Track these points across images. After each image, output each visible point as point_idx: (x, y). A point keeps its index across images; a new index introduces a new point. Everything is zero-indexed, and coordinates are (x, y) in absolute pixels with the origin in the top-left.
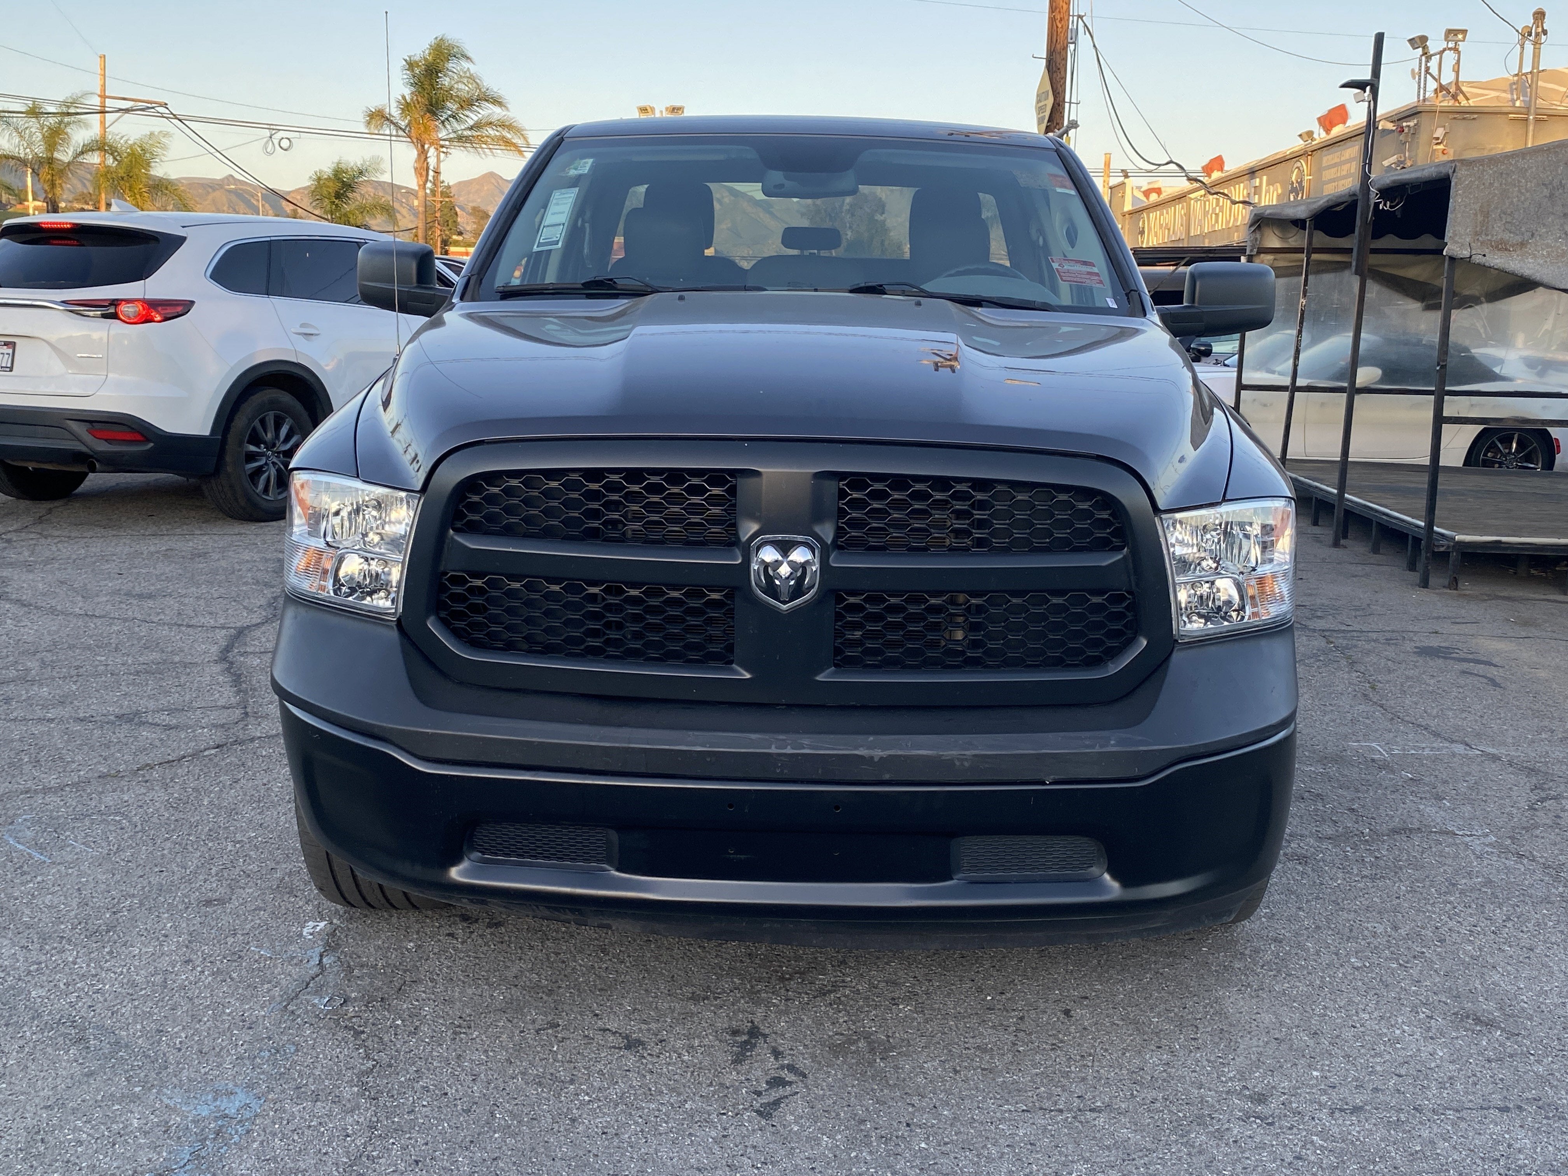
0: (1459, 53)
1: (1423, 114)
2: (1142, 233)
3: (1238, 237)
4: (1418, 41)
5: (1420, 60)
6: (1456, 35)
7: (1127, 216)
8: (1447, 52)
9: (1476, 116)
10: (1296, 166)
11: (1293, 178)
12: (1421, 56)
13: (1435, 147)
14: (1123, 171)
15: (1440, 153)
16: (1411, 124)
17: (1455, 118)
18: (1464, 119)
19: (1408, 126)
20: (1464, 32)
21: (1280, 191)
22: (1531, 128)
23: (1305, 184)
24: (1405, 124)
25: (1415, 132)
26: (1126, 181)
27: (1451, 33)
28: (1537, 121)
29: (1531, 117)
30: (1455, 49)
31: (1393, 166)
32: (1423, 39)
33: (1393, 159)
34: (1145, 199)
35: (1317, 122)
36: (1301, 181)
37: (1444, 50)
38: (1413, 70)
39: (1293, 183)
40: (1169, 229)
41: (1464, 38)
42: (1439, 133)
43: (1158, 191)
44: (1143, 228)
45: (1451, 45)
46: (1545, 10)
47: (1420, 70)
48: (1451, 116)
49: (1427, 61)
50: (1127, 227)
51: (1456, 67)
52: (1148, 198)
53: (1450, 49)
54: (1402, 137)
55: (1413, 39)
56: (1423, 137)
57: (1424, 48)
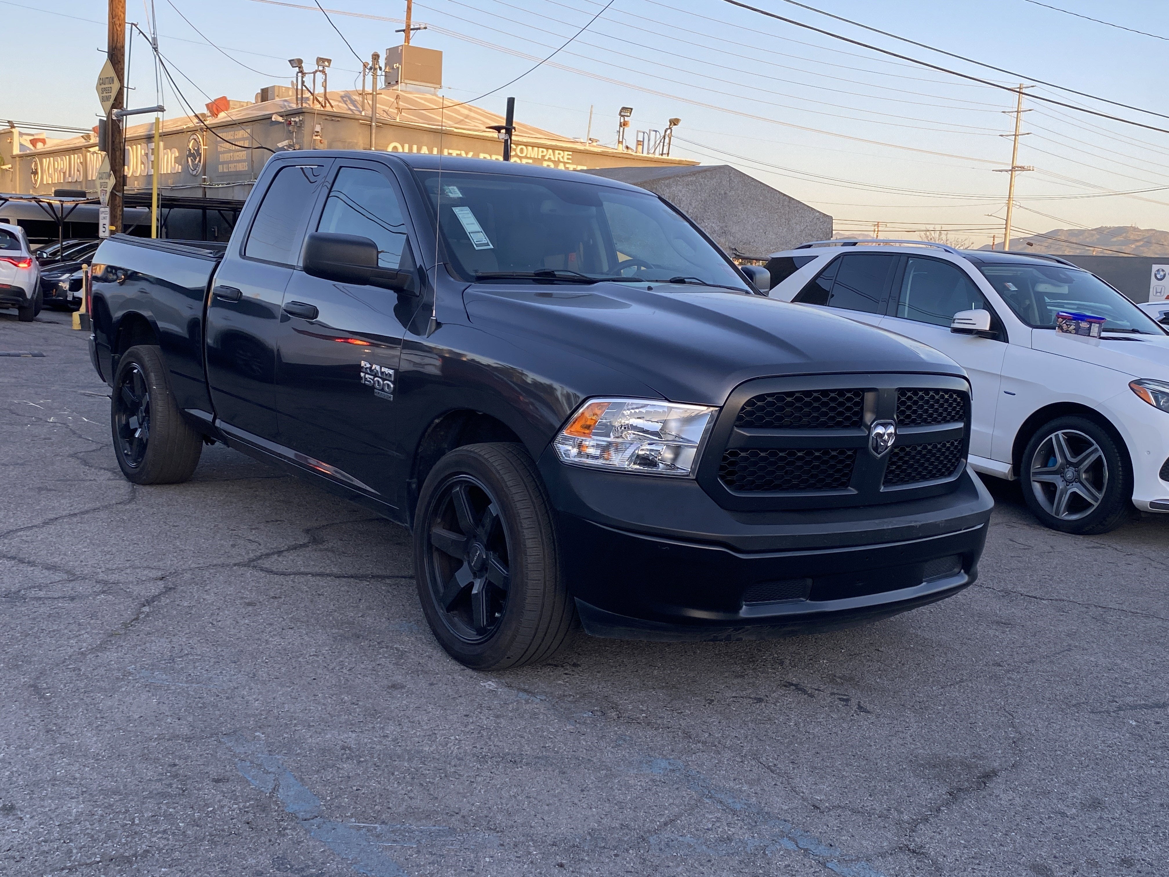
0: (326, 75)
1: (306, 114)
2: (35, 173)
3: (138, 184)
4: (296, 62)
5: (297, 75)
6: (323, 62)
7: (17, 159)
8: (318, 73)
9: (339, 119)
10: (192, 137)
11: (190, 147)
12: (298, 73)
13: (314, 138)
14: (9, 122)
15: (319, 143)
16: (297, 119)
17: (326, 119)
18: (332, 120)
19: (295, 121)
20: (329, 61)
21: (177, 155)
22: (374, 131)
23: (202, 152)
24: (292, 119)
25: (300, 126)
26: (13, 130)
27: (320, 61)
28: (377, 126)
29: (374, 124)
30: (323, 72)
31: (285, 147)
32: (300, 61)
33: (286, 143)
34: (31, 147)
35: (205, 108)
36: (198, 149)
37: (316, 71)
38: (292, 82)
39: (190, 150)
40: (64, 173)
41: (329, 64)
42: (318, 128)
43: (43, 141)
44: (36, 170)
45: (321, 68)
46: (379, 53)
47: (297, 82)
48: (324, 117)
49: (302, 77)
50: (18, 167)
51: (324, 84)
52: (34, 145)
53: (320, 71)
54: (291, 128)
55: (293, 60)
56: (306, 130)
57: (300, 68)
